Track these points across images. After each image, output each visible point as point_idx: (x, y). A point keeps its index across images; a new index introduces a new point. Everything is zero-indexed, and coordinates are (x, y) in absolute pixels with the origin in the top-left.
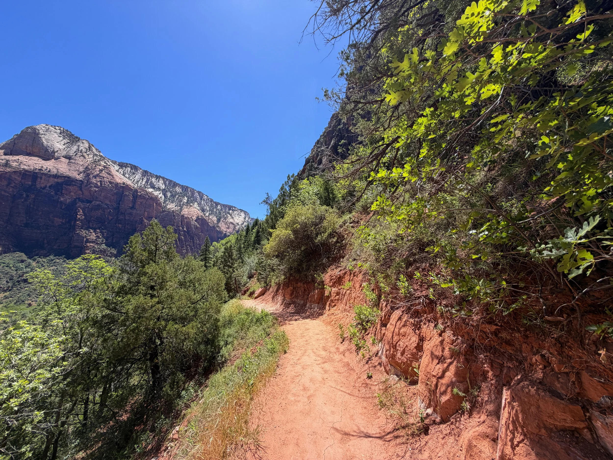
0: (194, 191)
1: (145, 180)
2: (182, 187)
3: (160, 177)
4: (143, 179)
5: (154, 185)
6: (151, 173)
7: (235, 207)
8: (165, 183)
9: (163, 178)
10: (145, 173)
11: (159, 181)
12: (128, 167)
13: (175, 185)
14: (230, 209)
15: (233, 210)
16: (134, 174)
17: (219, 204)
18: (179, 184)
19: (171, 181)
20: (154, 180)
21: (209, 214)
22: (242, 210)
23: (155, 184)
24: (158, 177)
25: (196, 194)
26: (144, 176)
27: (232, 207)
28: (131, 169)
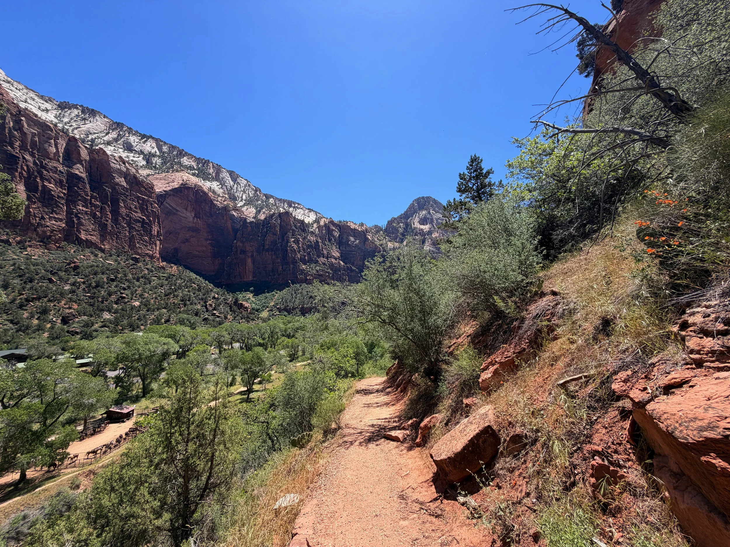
0: (220, 170)
1: (113, 135)
2: (198, 160)
3: (151, 137)
4: (107, 134)
5: (132, 146)
6: (130, 129)
7: (299, 204)
8: (159, 148)
9: (157, 141)
10: (117, 126)
11: (144, 142)
12: (77, 108)
13: (181, 153)
14: (290, 206)
15: (294, 207)
16: (84, 119)
17: (272, 197)
18: (190, 155)
19: (172, 148)
20: (133, 139)
21: (244, 205)
22: (310, 210)
23: (134, 144)
24: (145, 137)
25: (225, 175)
26: (113, 130)
27: (294, 203)
28: (83, 112)
